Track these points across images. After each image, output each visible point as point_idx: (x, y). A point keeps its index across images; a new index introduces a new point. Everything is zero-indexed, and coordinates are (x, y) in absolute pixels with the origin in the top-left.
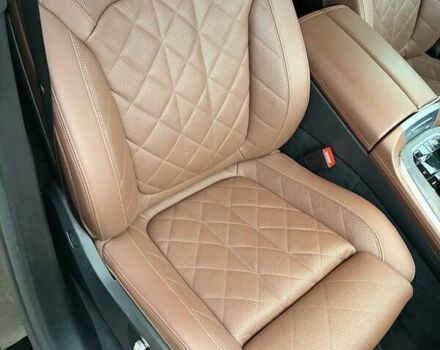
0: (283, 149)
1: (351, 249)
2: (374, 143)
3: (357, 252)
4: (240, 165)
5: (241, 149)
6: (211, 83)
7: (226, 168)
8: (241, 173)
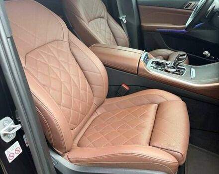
0: (108, 97)
1: (156, 105)
2: (137, 69)
3: (159, 105)
4: (97, 111)
5: (94, 102)
6: (72, 77)
7: (92, 115)
8: (99, 113)
